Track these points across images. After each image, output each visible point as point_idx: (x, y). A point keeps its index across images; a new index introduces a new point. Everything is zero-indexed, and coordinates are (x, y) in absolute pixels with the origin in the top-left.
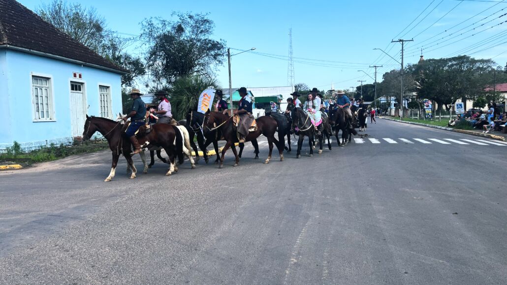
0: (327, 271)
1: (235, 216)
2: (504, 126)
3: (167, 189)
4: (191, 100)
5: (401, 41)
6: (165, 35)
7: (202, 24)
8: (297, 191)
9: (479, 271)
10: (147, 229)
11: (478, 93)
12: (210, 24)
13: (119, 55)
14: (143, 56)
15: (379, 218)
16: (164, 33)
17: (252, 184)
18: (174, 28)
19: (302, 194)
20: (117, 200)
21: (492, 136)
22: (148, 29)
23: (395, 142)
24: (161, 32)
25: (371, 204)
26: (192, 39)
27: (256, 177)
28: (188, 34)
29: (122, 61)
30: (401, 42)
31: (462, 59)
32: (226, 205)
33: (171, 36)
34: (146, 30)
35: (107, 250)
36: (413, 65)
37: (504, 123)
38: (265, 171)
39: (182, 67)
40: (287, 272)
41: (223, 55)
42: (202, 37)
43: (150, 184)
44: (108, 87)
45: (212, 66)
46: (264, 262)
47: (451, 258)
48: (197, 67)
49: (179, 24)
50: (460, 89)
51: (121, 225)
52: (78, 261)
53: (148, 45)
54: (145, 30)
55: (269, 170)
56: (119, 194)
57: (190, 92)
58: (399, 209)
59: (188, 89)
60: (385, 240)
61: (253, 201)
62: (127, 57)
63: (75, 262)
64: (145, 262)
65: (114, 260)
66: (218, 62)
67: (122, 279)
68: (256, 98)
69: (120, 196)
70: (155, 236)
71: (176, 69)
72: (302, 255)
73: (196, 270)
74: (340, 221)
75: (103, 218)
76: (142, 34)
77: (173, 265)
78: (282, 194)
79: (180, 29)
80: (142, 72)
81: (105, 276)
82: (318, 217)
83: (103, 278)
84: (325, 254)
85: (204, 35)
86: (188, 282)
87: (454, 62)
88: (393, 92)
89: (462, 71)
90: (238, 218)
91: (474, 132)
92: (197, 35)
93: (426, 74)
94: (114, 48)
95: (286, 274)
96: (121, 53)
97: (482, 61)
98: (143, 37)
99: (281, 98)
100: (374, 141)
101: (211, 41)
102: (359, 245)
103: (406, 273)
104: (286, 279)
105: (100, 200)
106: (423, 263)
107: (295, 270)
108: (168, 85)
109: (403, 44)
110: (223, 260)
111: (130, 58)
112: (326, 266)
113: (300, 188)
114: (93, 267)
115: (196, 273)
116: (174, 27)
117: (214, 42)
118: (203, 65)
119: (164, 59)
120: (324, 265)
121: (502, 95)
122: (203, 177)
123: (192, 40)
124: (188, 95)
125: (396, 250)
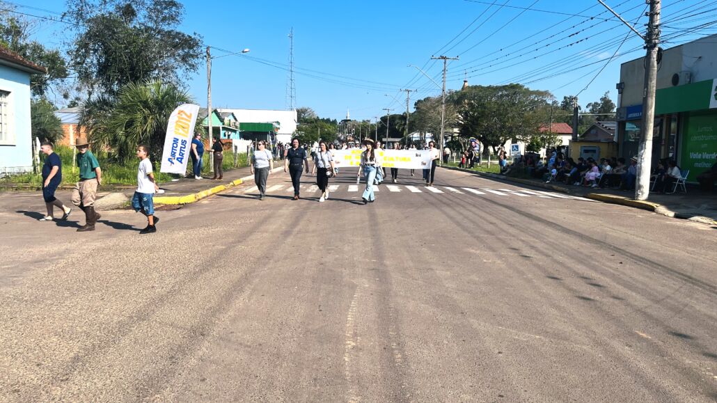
0: (399, 356)
1: (249, 288)
2: (569, 175)
3: (129, 250)
4: (149, 121)
5: (443, 58)
6: (104, 18)
7: (166, 8)
8: (330, 253)
9: (584, 347)
10: (114, 308)
11: (531, 133)
12: (178, 8)
13: (24, 44)
14: (66, 47)
15: (447, 286)
16: (103, 15)
17: (261, 244)
18: (118, 8)
19: (337, 256)
20: (47, 267)
21: (555, 187)
22: (77, 5)
23: (440, 192)
24: (96, 13)
25: (432, 269)
26: (149, 27)
27: (265, 235)
28: (142, 20)
29: (28, 54)
30: (443, 60)
31: (515, 89)
32: (230, 273)
33: (115, 21)
34: (73, 7)
35: (55, 339)
36: (456, 92)
37: (569, 172)
38: (274, 227)
39: (132, 69)
40: (346, 359)
41: (197, 56)
42: (166, 28)
43: (98, 244)
44: (7, 93)
45: (180, 72)
46: (309, 347)
47: (548, 332)
48: (157, 72)
49: (128, 2)
50: (511, 127)
51: (67, 303)
52: (10, 358)
53: (74, 31)
54: (70, 6)
55: (280, 225)
56: (48, 257)
57: (149, 108)
58: (470, 275)
59: (145, 104)
60: (463, 313)
61: (270, 266)
62: (37, 48)
63: (5, 359)
64: (126, 355)
65: (72, 355)
66: (188, 67)
67: (95, 381)
68: (241, 124)
69: (49, 261)
70: (131, 317)
71: (121, 71)
72: (361, 336)
73: (211, 362)
74: (399, 291)
75: (32, 294)
76: (65, 14)
77: (173, 357)
78: (310, 258)
79: (129, 12)
80: (61, 73)
81: (64, 378)
82: (367, 286)
83: (62, 380)
84: (391, 333)
85: (169, 24)
86: (204, 380)
87: (505, 92)
88: (431, 127)
89: (514, 104)
90: (254, 290)
91: (532, 182)
92: (155, 21)
93: (471, 105)
94: (15, 31)
95: (345, 362)
96: (28, 41)
97: (538, 93)
98: (67, 18)
99: (278, 126)
100: (413, 189)
101: (178, 33)
102: (433, 320)
103: (500, 353)
104: (347, 368)
105: (18, 266)
106: (517, 340)
107: (357, 356)
108: (106, 96)
109: (445, 63)
110: (250, 347)
111: (42, 50)
112: (396, 349)
113: (332, 249)
114: (38, 365)
115: (214, 367)
116: (120, 8)
117: (183, 35)
118: (166, 70)
119: (100, 56)
120: (394, 347)
121: (559, 137)
122: (182, 233)
123: (147, 29)
124: (144, 112)
125: (480, 325)
